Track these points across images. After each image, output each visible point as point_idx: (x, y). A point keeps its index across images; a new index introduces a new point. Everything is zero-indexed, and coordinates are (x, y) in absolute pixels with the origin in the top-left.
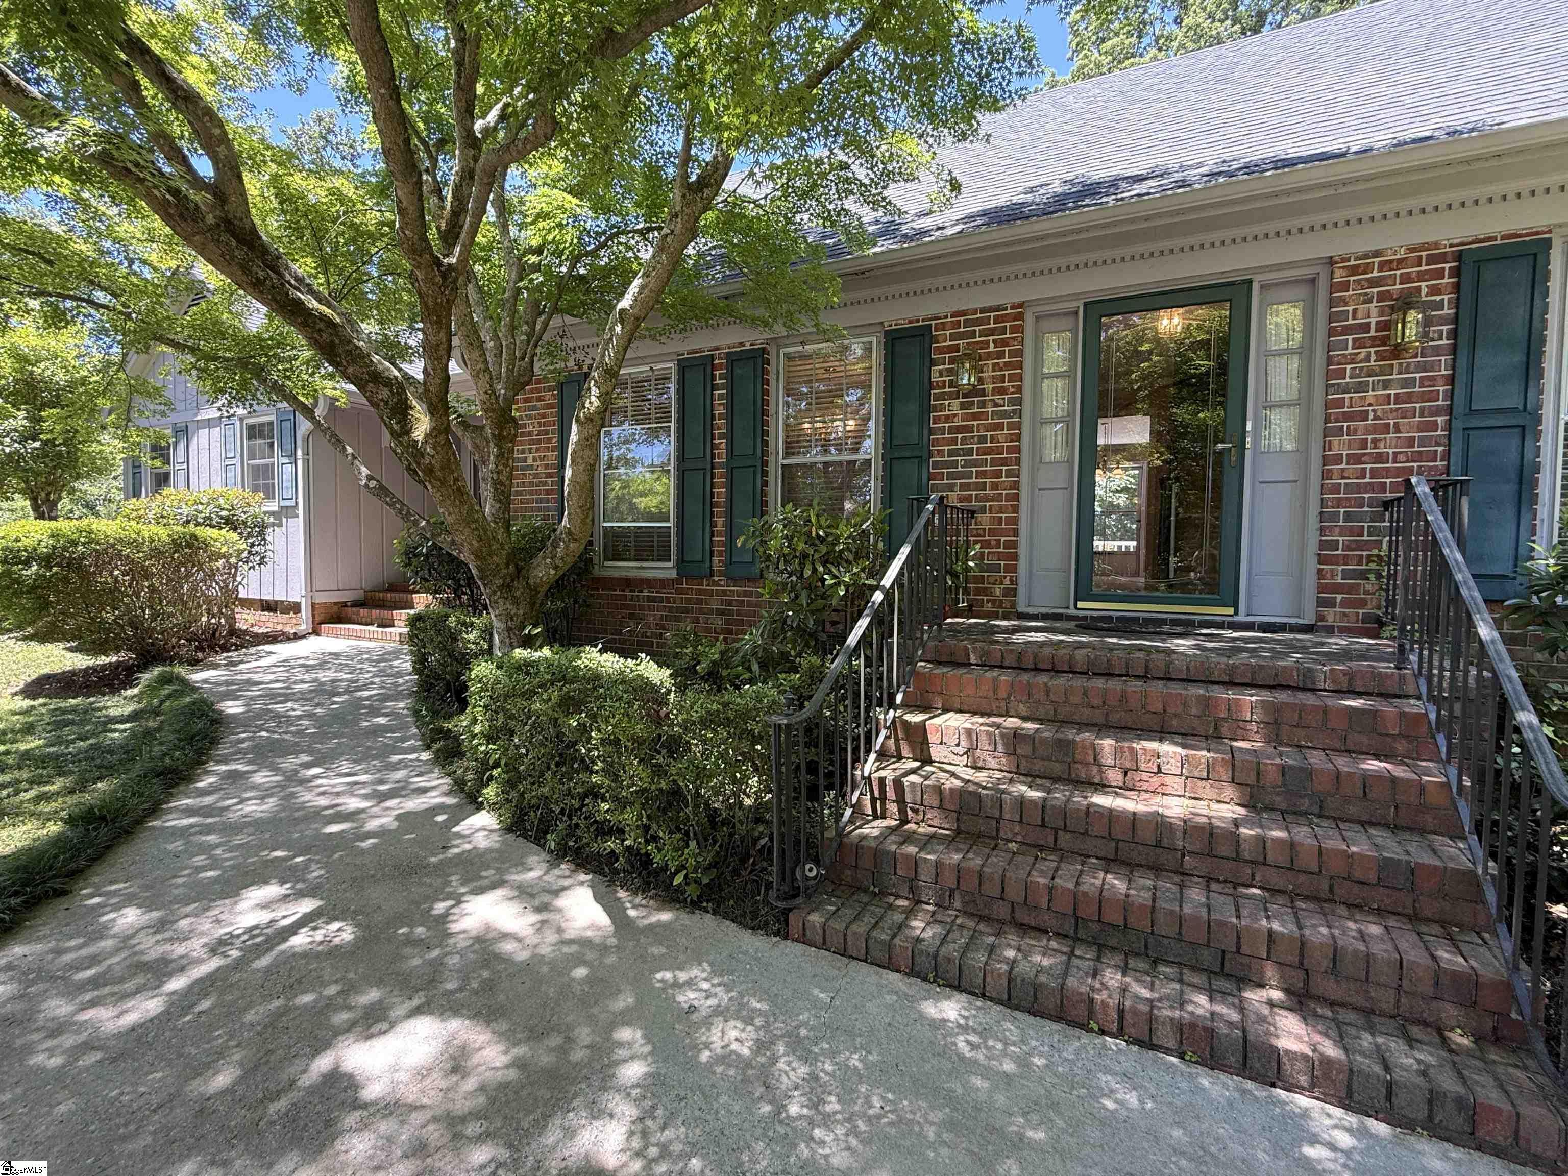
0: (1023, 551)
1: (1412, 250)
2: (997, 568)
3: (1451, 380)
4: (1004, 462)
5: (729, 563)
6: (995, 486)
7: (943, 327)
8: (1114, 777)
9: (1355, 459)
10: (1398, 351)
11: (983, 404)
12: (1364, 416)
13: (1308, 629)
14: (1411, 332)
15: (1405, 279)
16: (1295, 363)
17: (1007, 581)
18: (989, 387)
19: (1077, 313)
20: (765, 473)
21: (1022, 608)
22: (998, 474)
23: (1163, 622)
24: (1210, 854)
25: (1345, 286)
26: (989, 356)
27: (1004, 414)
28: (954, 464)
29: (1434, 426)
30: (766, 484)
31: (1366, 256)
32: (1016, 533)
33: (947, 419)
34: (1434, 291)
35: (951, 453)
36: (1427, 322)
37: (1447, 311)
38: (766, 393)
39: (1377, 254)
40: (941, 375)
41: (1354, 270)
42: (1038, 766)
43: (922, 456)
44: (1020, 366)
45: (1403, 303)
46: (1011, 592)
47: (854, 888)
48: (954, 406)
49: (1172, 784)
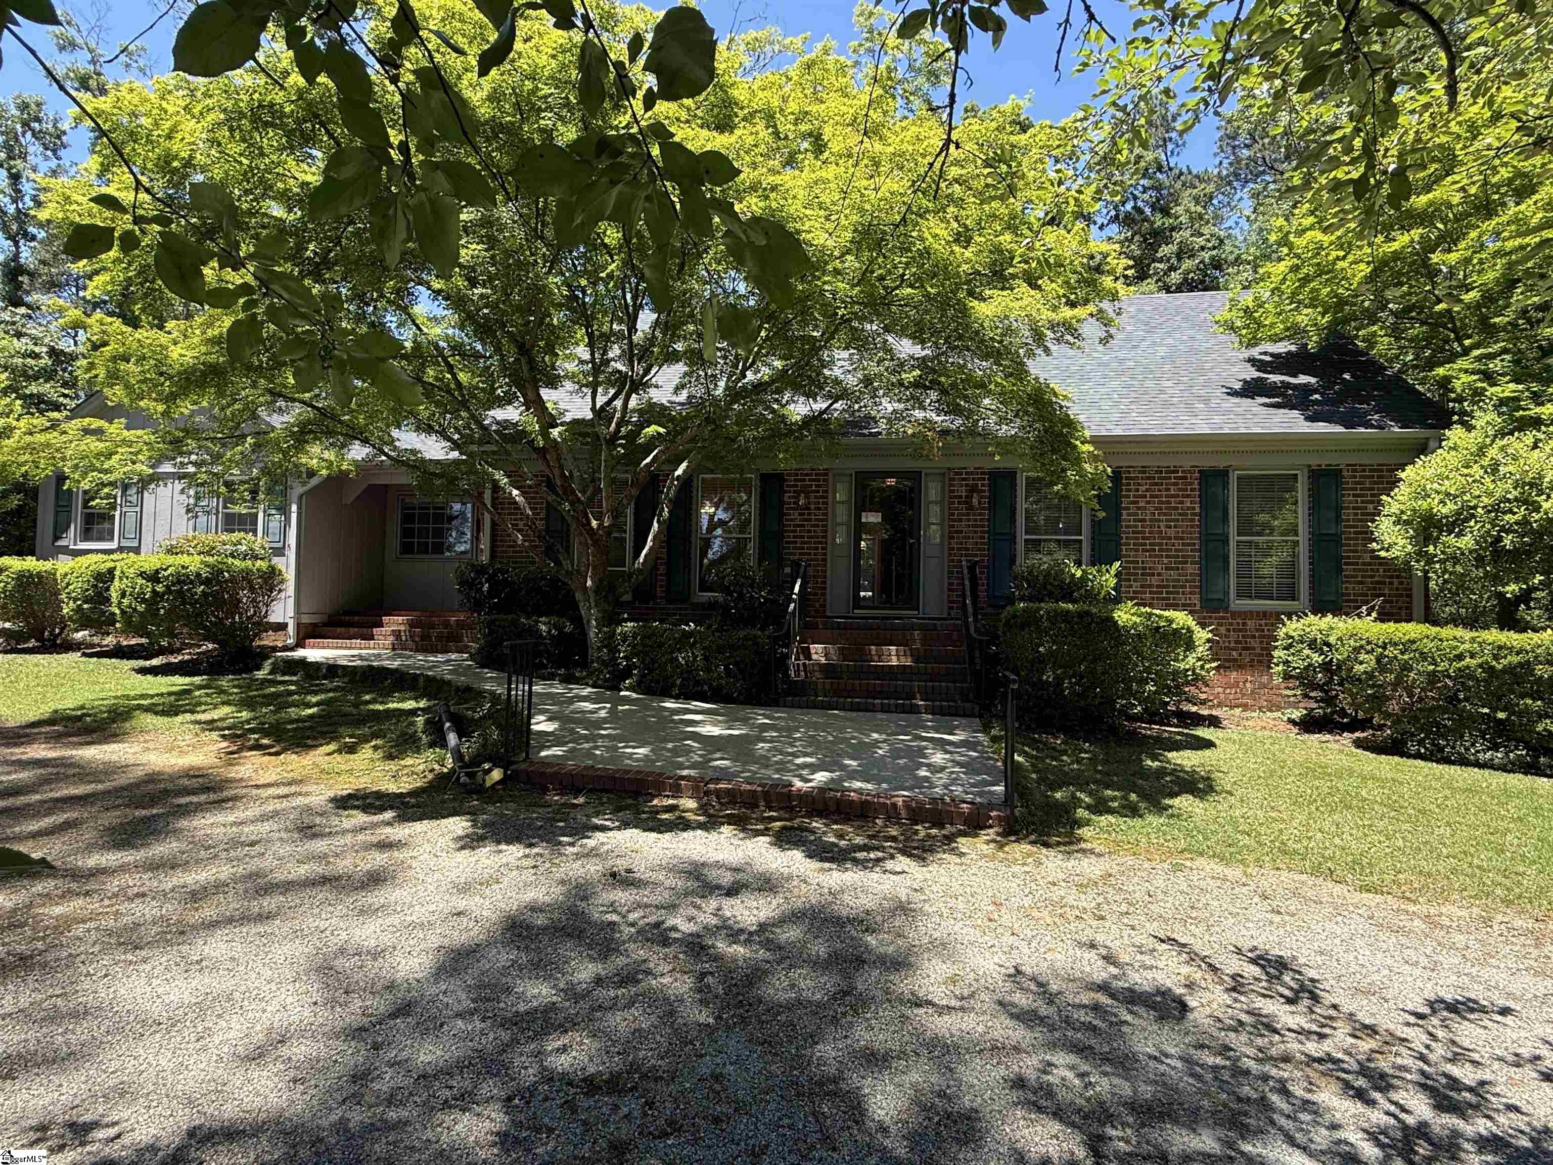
0: (828, 586)
1: (975, 469)
3: (989, 520)
4: (820, 543)
5: (668, 591)
6: (815, 554)
7: (789, 475)
8: (875, 658)
9: (959, 549)
11: (809, 514)
12: (961, 532)
13: (944, 619)
14: (976, 500)
15: (974, 480)
16: (937, 506)
17: (822, 600)
18: (813, 506)
19: (852, 476)
20: (692, 541)
21: (828, 613)
22: (817, 548)
24: (904, 673)
25: (954, 479)
26: (813, 491)
27: (820, 520)
29: (984, 538)
30: (691, 549)
31: (960, 469)
32: (825, 577)
33: (792, 520)
34: (983, 485)
35: (794, 537)
36: (981, 497)
37: (987, 494)
39: (964, 468)
40: (789, 498)
41: (957, 474)
42: (850, 657)
43: (779, 537)
44: (826, 497)
45: (973, 489)
46: (823, 606)
47: (795, 695)
48: (795, 515)
49: (894, 658)
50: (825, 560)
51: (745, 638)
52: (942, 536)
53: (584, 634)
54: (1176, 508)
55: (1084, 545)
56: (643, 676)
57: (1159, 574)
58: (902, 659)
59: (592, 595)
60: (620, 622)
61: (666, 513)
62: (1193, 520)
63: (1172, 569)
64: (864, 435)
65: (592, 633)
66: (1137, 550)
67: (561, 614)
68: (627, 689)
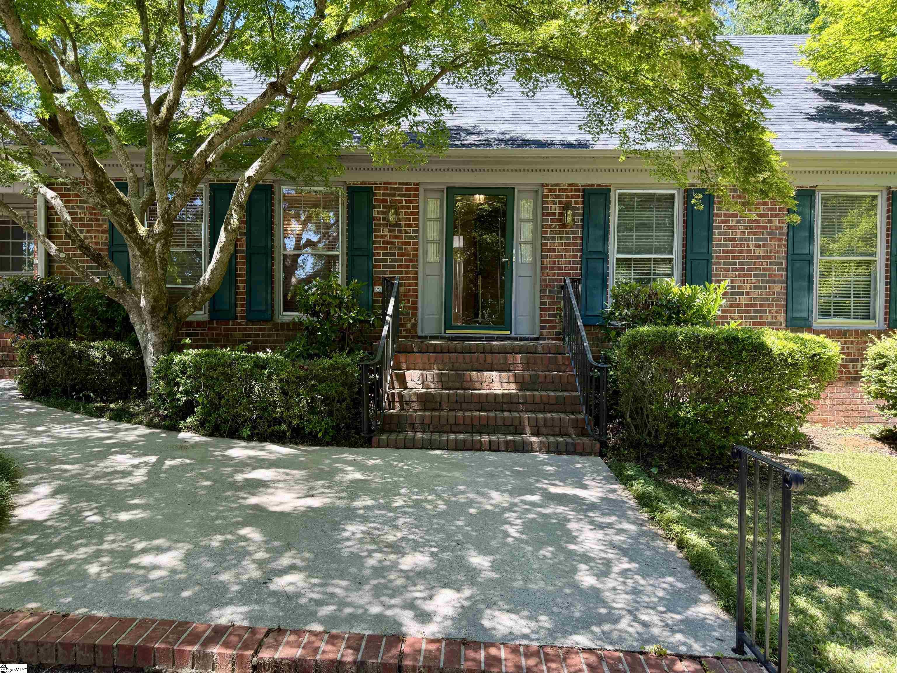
0: (420, 305)
1: (569, 185)
2: (408, 314)
3: (582, 239)
4: (411, 261)
5: (249, 311)
6: (406, 273)
7: (378, 189)
8: (477, 385)
9: (552, 268)
10: (564, 226)
11: (400, 231)
12: (554, 251)
13: (537, 339)
14: (569, 218)
15: (567, 197)
16: (530, 224)
17: (413, 320)
18: (403, 223)
19: (443, 191)
20: (273, 258)
21: (420, 334)
22: (408, 267)
23: (483, 338)
24: (511, 402)
25: (547, 196)
26: (403, 207)
27: (410, 237)
28: (386, 260)
29: (576, 256)
30: (273, 264)
31: (554, 185)
32: (416, 296)
33: (382, 237)
34: (577, 203)
35: (384, 255)
36: (574, 215)
37: (580, 211)
38: (273, 211)
39: (558, 185)
40: (378, 214)
41: (550, 190)
42: (450, 385)
43: (369, 255)
44: (417, 213)
45: (566, 207)
46: (415, 326)
47: (390, 431)
48: (385, 231)
49: (497, 385)
50: (416, 279)
51: (333, 368)
52: (534, 256)
53: (142, 360)
54: (765, 228)
55: (675, 262)
56: (208, 414)
57: (748, 294)
58: (505, 386)
59: (147, 317)
60: (179, 349)
61: (235, 221)
62: (780, 240)
63: (760, 288)
64: (456, 146)
65: (150, 361)
66: (727, 270)
67: (118, 338)
68: (189, 429)
